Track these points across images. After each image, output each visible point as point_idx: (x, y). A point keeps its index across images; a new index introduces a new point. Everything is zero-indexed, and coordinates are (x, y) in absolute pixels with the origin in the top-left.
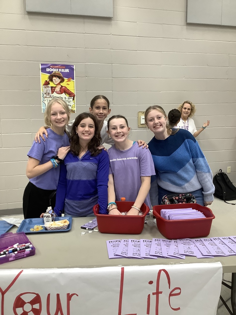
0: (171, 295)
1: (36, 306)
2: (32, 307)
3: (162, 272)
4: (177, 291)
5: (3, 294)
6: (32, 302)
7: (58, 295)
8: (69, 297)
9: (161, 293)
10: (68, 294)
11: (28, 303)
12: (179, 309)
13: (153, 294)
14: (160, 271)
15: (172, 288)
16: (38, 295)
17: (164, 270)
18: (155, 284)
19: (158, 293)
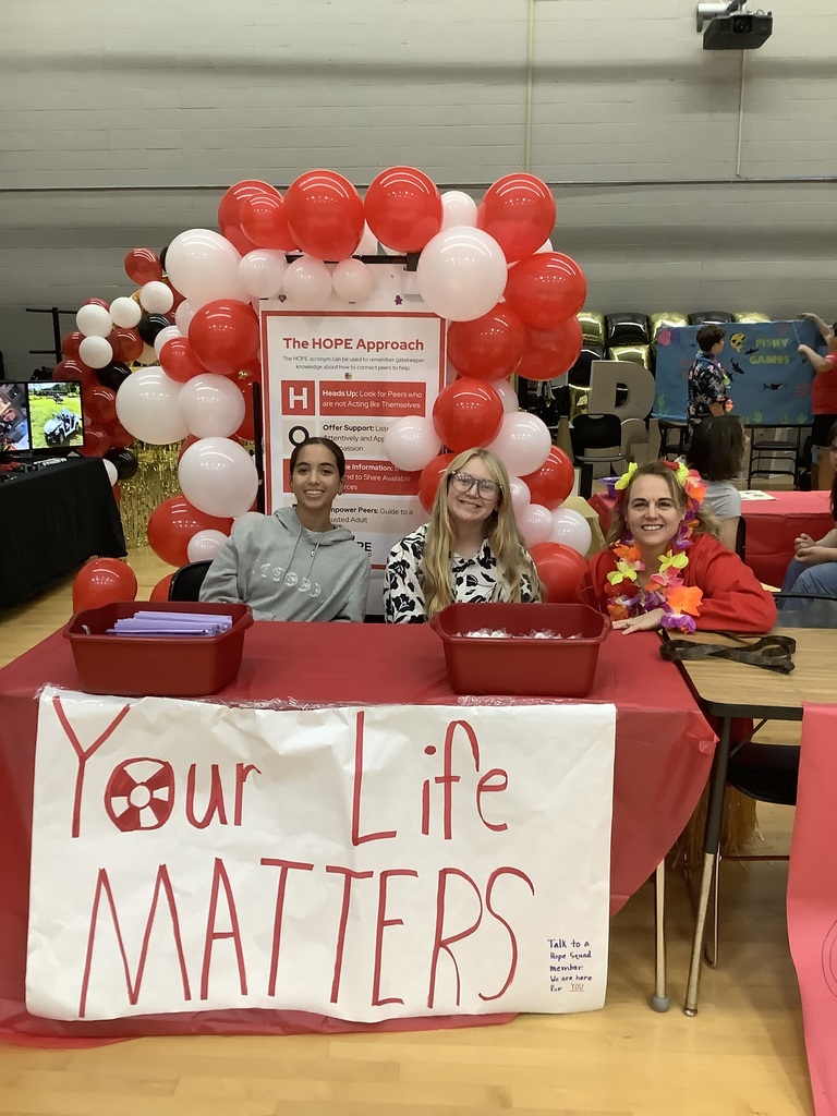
0: (481, 788)
1: (162, 794)
2: (152, 794)
3: (459, 730)
4: (497, 780)
5: (83, 757)
6: (153, 784)
7: (215, 768)
8: (242, 773)
9: (457, 779)
10: (240, 766)
11: (142, 784)
12: (504, 827)
13: (438, 780)
14: (453, 724)
15: (484, 770)
16: (166, 765)
17: (463, 723)
18: (441, 753)
19: (448, 779)
